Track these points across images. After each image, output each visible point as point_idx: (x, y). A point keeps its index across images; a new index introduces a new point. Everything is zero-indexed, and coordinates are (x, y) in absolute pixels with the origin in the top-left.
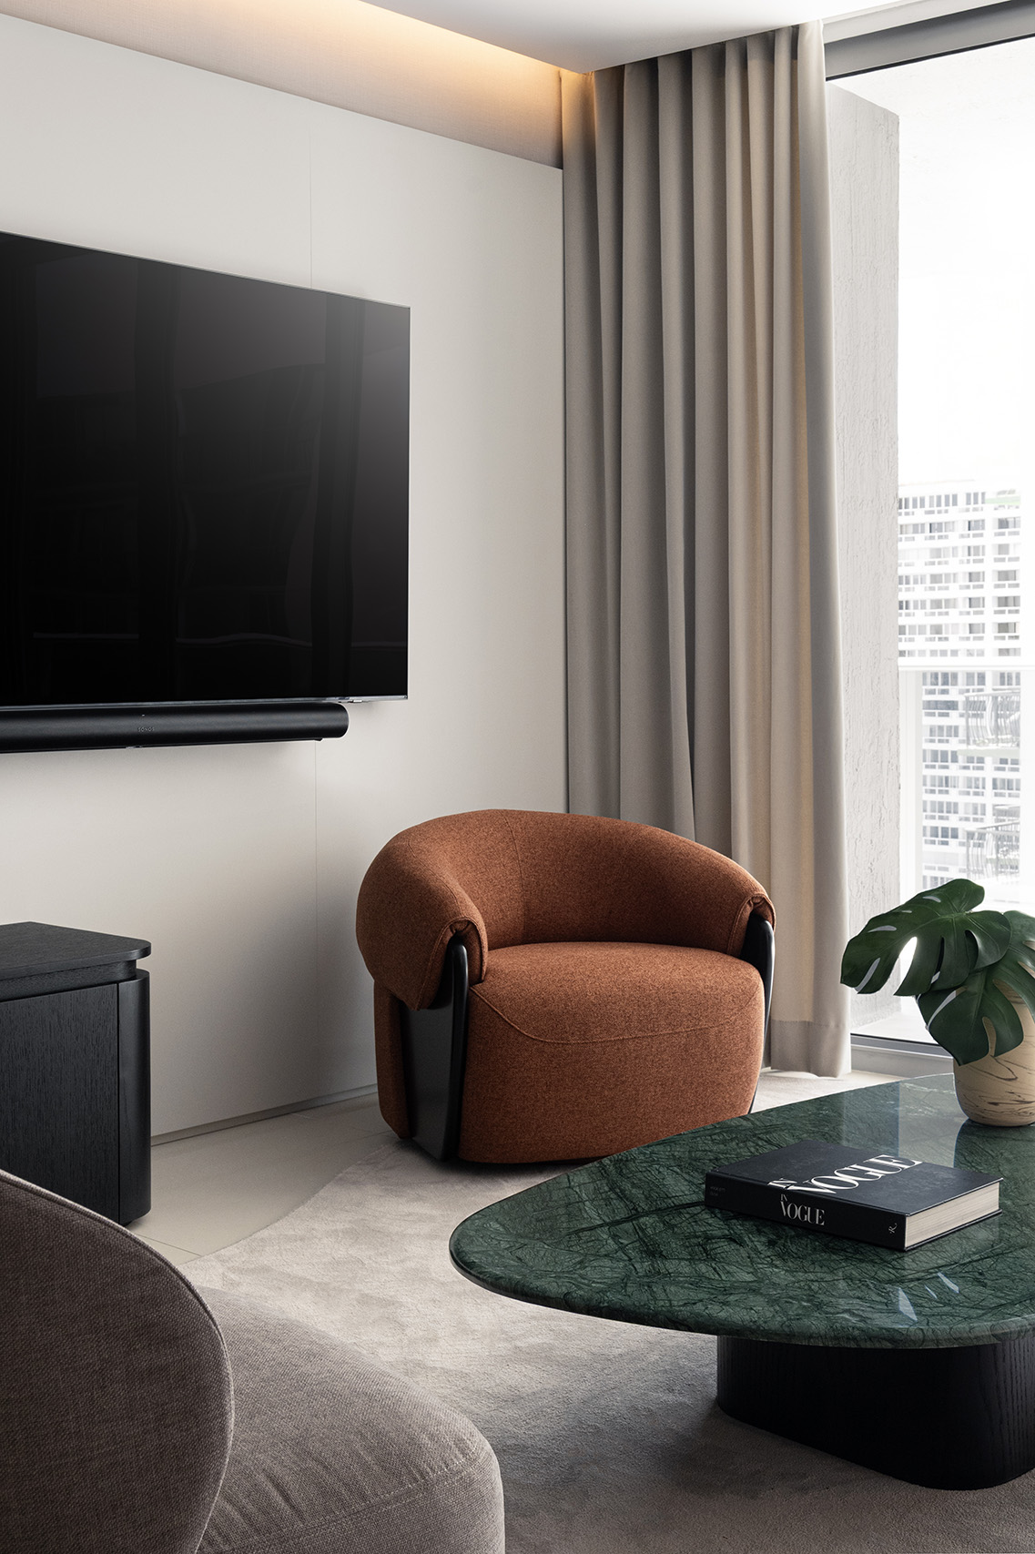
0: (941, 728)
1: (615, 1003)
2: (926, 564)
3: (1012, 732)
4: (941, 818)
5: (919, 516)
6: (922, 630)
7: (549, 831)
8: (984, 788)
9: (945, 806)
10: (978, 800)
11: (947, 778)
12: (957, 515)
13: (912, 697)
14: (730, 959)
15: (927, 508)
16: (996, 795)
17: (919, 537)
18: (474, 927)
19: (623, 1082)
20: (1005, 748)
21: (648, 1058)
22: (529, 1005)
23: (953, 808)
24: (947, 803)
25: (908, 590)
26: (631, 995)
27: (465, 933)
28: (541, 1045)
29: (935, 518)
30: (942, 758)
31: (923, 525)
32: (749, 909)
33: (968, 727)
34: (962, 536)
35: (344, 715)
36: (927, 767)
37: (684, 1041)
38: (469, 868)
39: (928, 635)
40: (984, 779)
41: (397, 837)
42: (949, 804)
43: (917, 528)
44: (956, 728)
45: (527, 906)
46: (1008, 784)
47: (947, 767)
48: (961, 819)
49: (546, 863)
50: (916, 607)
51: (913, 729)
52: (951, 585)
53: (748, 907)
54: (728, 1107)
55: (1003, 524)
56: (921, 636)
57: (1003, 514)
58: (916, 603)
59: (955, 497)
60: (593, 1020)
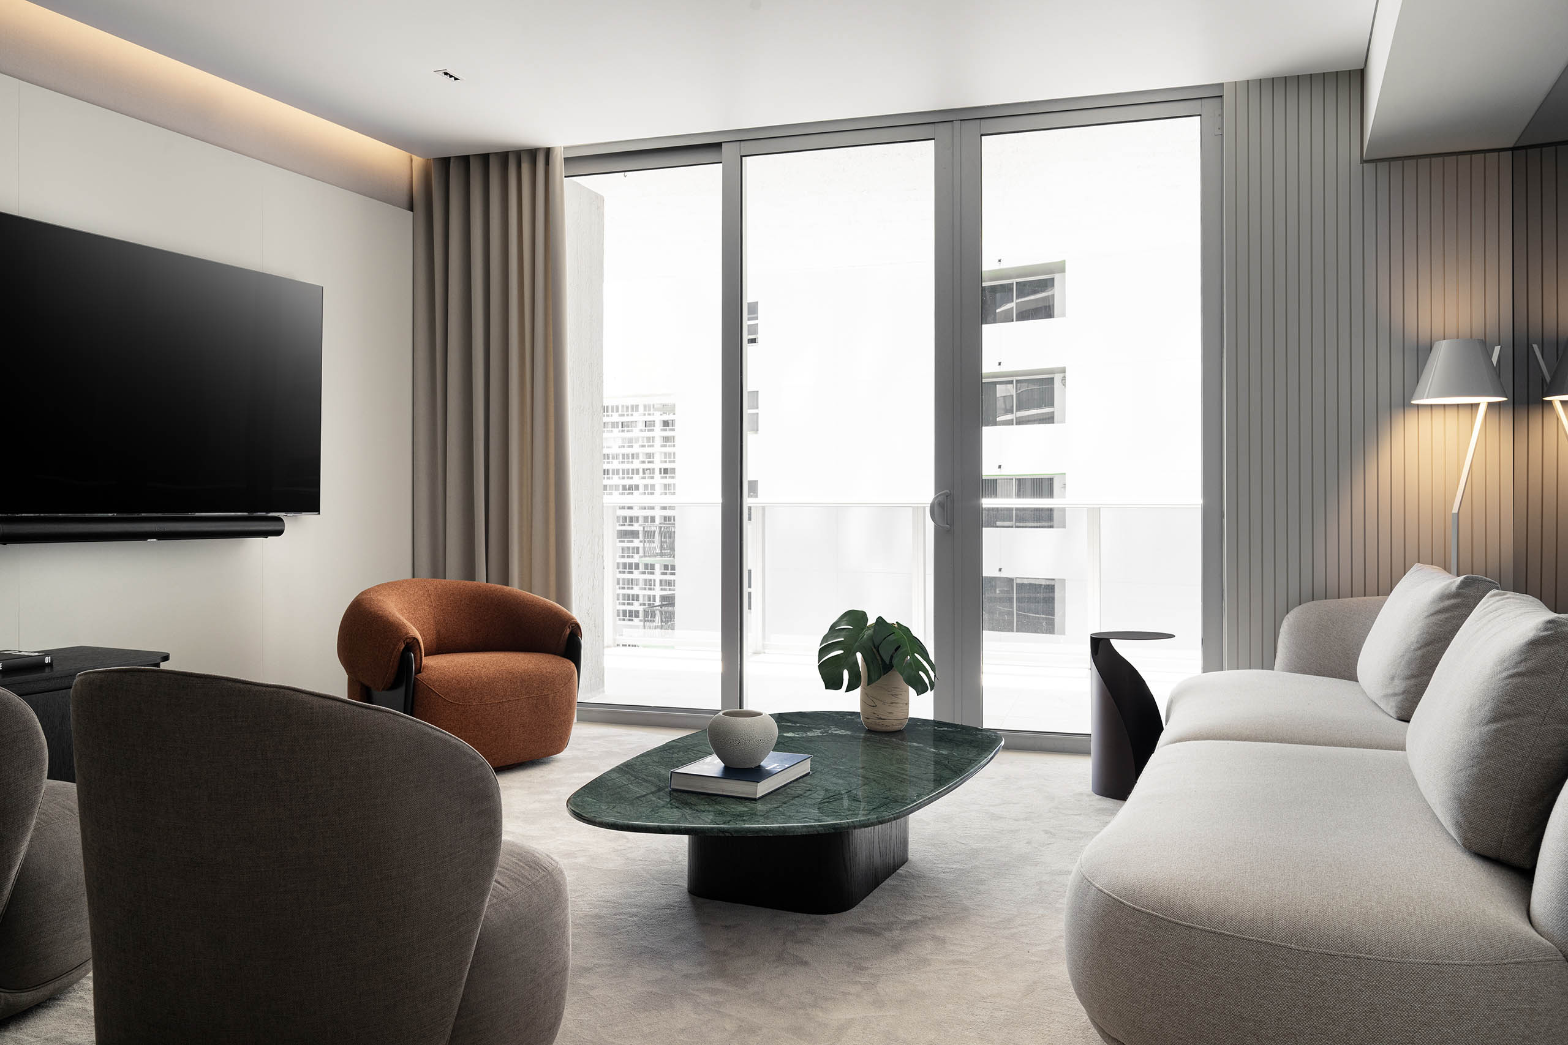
0: (628, 548)
1: (498, 682)
2: (619, 447)
3: (670, 549)
4: (628, 604)
5: (615, 418)
6: (617, 487)
7: (450, 590)
8: (654, 585)
9: (631, 597)
10: (651, 593)
11: (632, 580)
12: (639, 417)
13: (611, 529)
14: (559, 657)
15: (620, 412)
16: (662, 589)
17: (615, 430)
18: (418, 641)
19: (502, 726)
20: (667, 560)
21: (516, 712)
22: (450, 684)
23: (636, 598)
24: (632, 595)
25: (608, 463)
26: (506, 678)
27: (412, 645)
28: (457, 706)
29: (625, 419)
30: (630, 567)
31: (618, 423)
32: (568, 631)
33: (644, 548)
34: (641, 431)
35: (282, 523)
36: (620, 572)
37: (535, 702)
38: (405, 611)
39: (621, 491)
40: (654, 580)
41: (362, 593)
42: (633, 595)
43: (614, 425)
44: (638, 548)
45: (438, 632)
46: (670, 583)
47: (632, 573)
48: (641, 605)
49: (449, 608)
50: (613, 474)
51: (612, 551)
52: (635, 461)
53: (568, 629)
54: (558, 738)
55: (666, 423)
56: (616, 492)
57: (666, 417)
58: (613, 470)
59: (637, 406)
60: (486, 691)
